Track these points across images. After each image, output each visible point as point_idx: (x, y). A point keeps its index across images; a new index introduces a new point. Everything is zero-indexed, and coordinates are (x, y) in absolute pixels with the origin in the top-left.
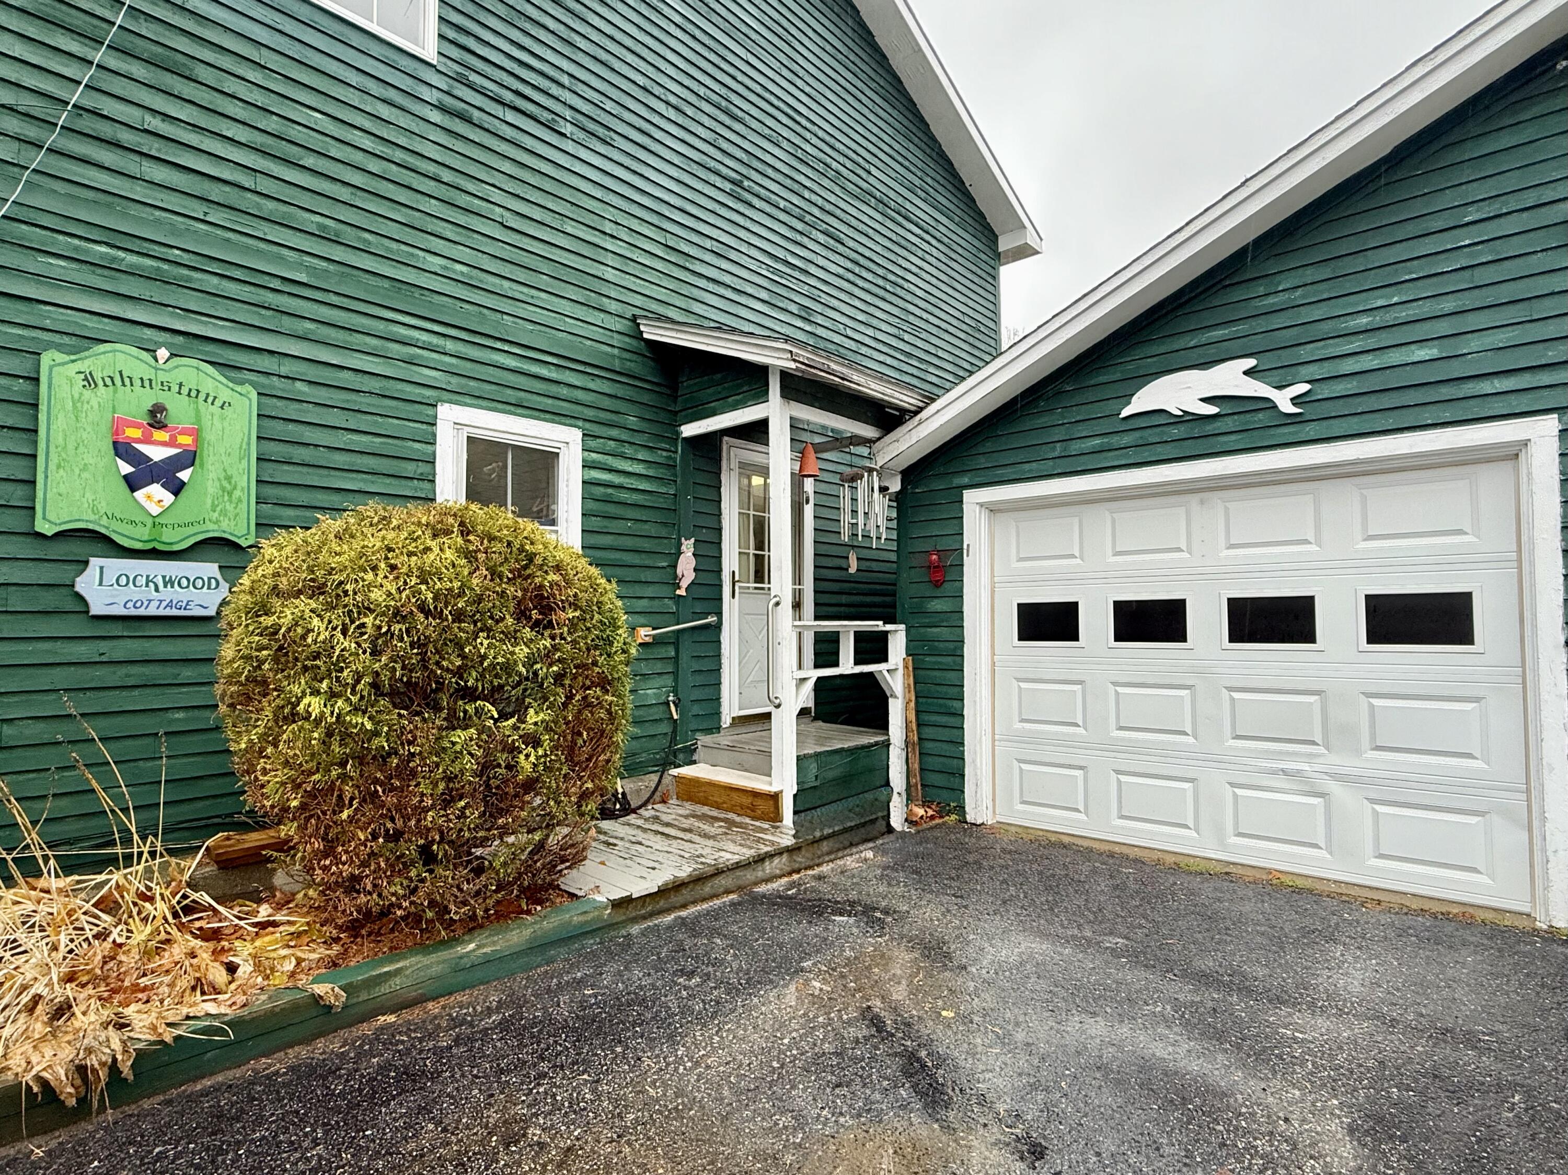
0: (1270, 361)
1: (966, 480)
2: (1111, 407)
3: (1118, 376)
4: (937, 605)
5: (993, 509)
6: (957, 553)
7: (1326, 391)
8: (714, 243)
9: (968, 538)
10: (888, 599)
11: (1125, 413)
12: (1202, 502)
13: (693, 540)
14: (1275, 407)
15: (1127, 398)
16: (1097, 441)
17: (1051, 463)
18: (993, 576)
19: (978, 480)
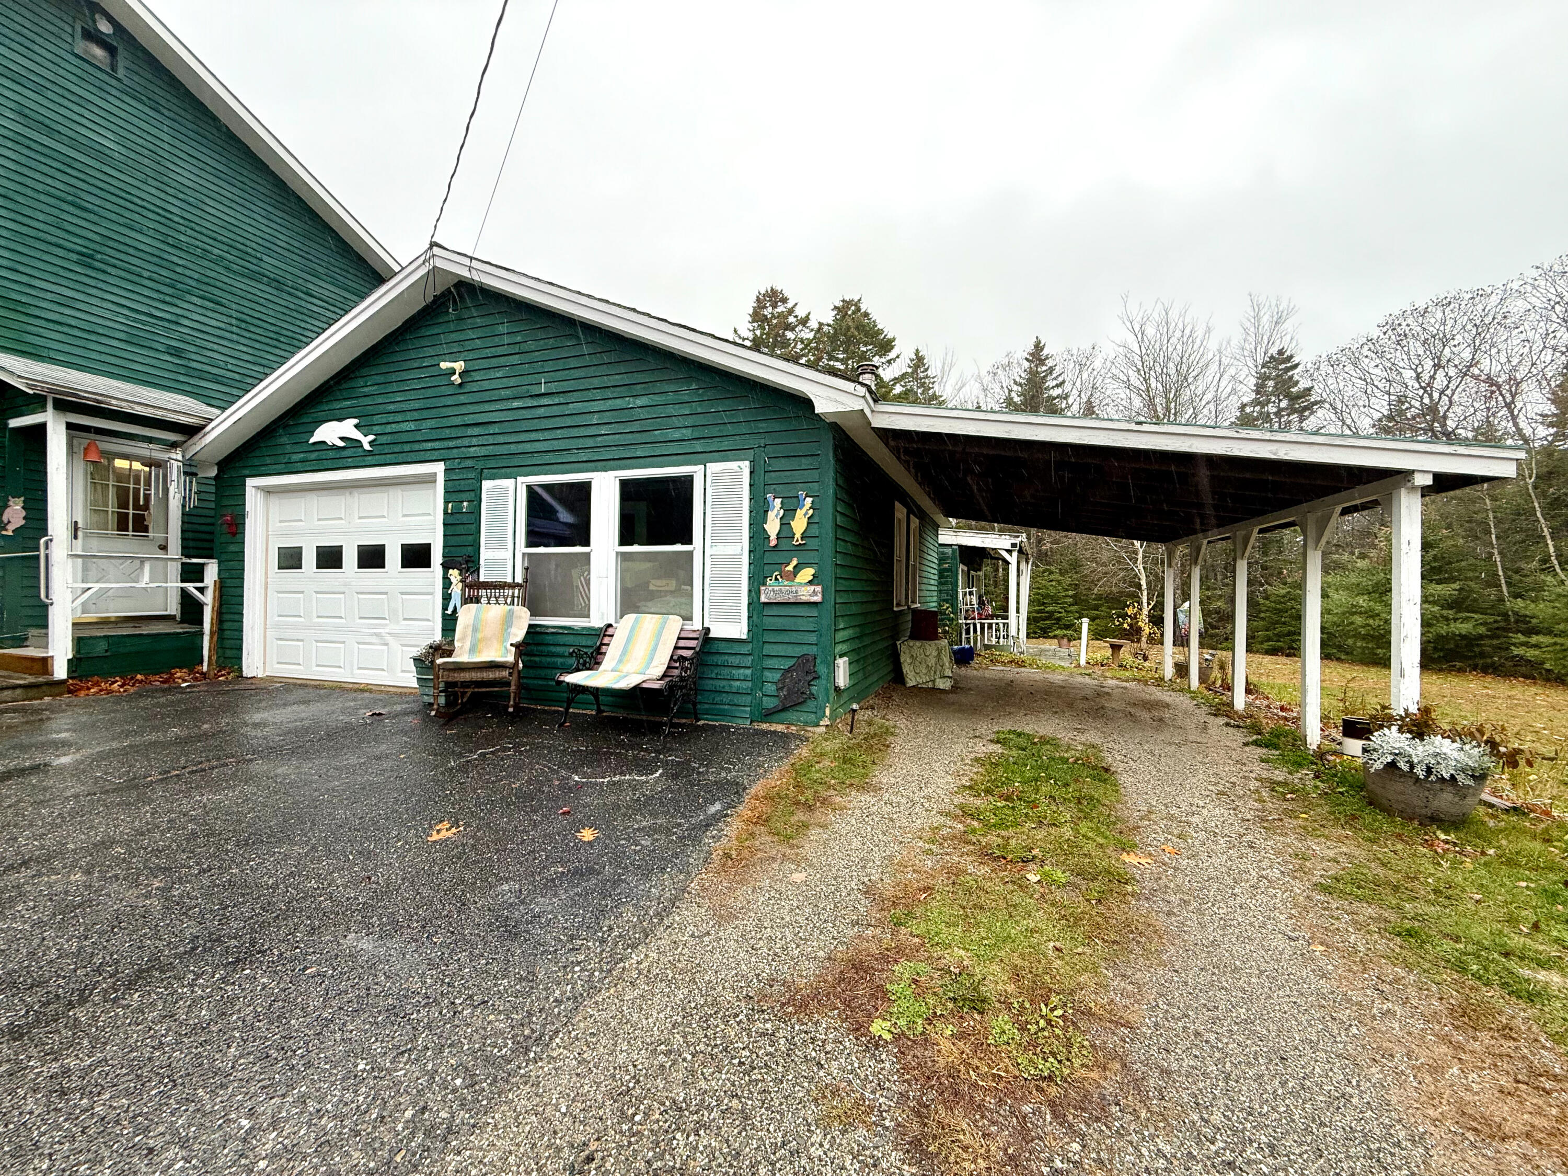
0: (365, 421)
1: (247, 472)
2: (302, 438)
3: (309, 420)
4: (232, 548)
5: (268, 491)
6: (243, 516)
7: (384, 439)
8: (53, 295)
9: (248, 507)
10: (206, 545)
11: (312, 441)
12: (350, 493)
13: (22, 499)
14: (362, 446)
15: (312, 433)
16: (302, 455)
17: (283, 466)
18: (267, 531)
19: (254, 472)
